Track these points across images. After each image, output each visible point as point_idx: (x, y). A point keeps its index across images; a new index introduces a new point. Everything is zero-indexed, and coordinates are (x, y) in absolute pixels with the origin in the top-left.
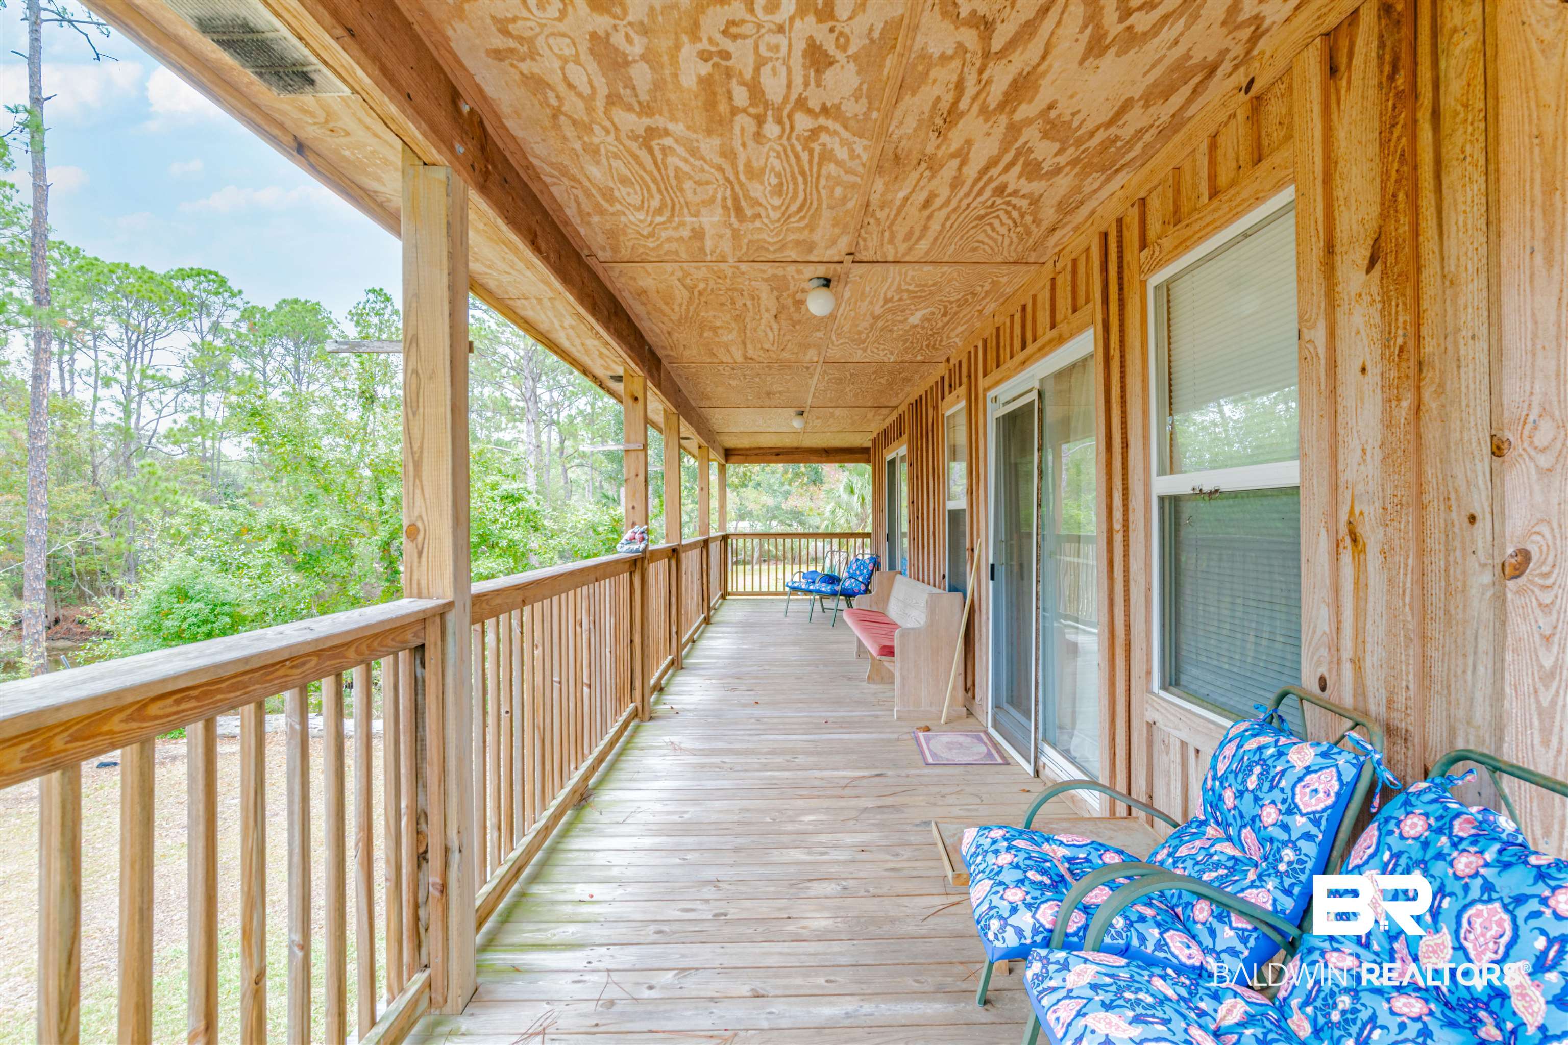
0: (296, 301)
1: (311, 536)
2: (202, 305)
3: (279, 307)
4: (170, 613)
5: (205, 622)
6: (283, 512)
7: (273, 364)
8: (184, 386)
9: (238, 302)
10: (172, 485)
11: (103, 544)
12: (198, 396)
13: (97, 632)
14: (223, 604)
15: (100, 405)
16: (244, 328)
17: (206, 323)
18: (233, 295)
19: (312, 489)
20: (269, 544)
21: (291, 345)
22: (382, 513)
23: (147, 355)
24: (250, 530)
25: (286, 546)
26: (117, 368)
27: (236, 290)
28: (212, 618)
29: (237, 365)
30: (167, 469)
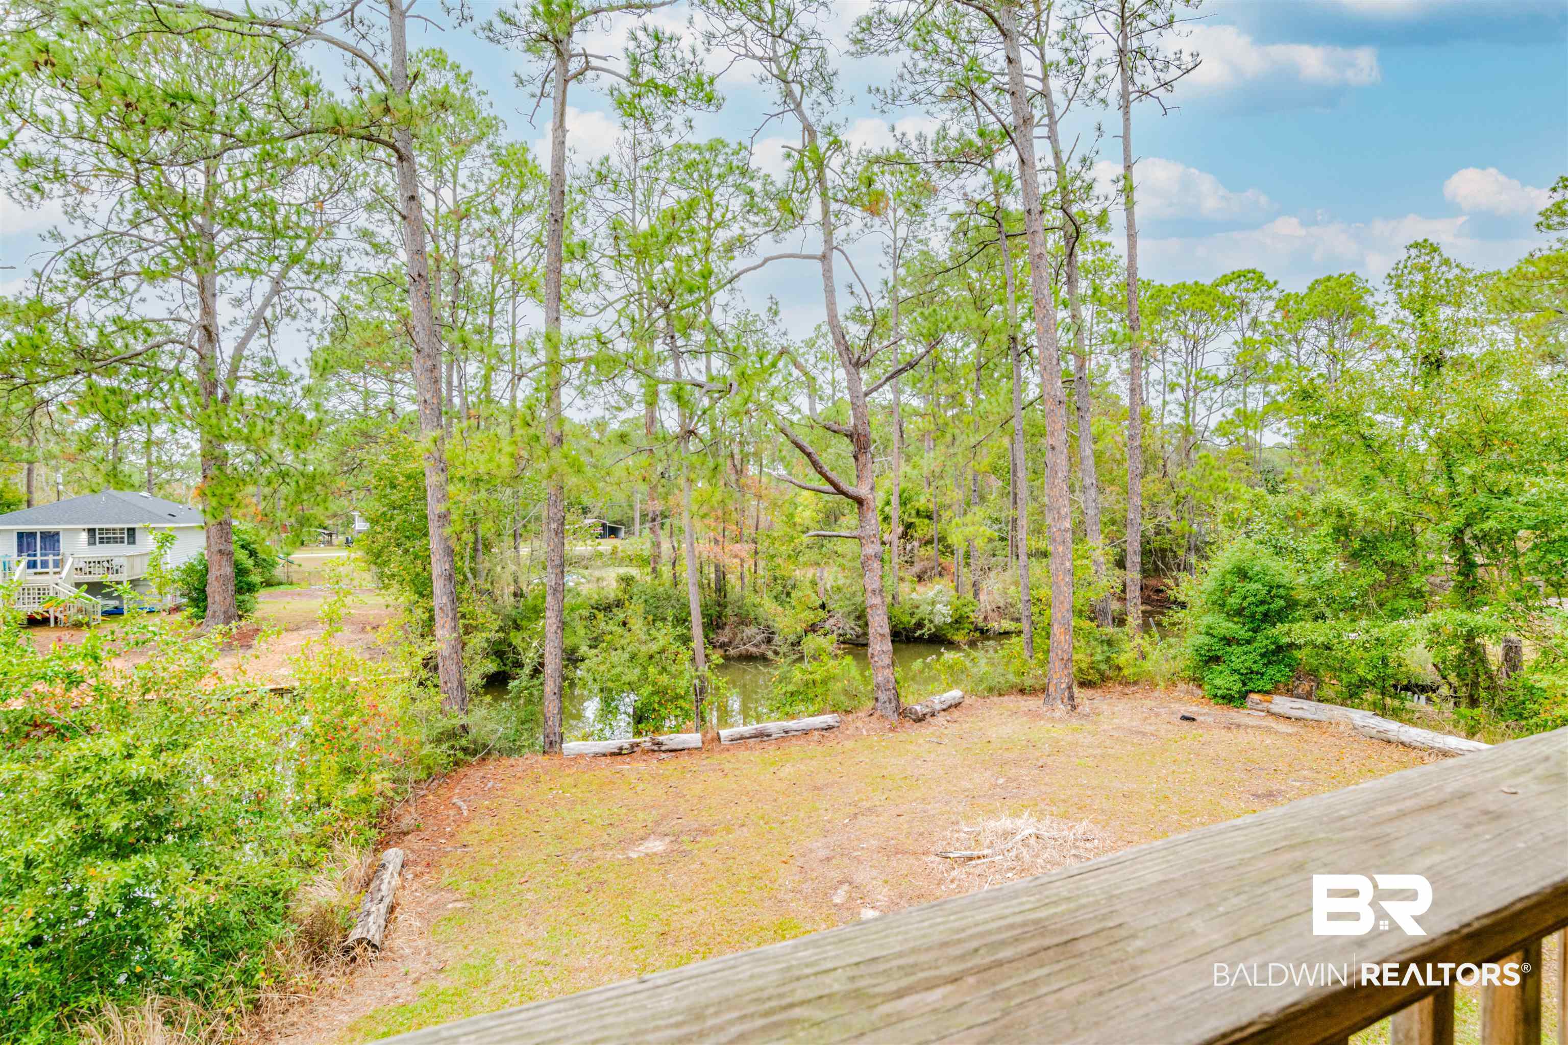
0: (1329, 279)
1: (1366, 521)
2: (1243, 303)
3: (1312, 289)
4: (1232, 591)
5: (1262, 602)
6: (1340, 496)
7: (1307, 347)
8: (1229, 382)
9: (1275, 293)
10: (1225, 473)
11: (1172, 526)
12: (1241, 389)
13: (1175, 602)
14: (1279, 587)
15: (1168, 408)
16: (1278, 316)
17: (1246, 319)
18: (1269, 288)
19: (1368, 471)
20: (1325, 529)
21: (1324, 324)
22: (1453, 495)
23: (1199, 360)
24: (1305, 514)
25: (1342, 532)
26: (1180, 375)
27: (1271, 282)
28: (1268, 599)
29: (1274, 355)
30: (1218, 459)
